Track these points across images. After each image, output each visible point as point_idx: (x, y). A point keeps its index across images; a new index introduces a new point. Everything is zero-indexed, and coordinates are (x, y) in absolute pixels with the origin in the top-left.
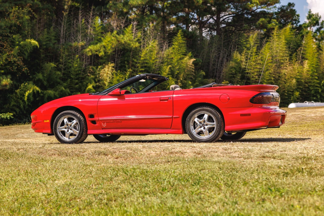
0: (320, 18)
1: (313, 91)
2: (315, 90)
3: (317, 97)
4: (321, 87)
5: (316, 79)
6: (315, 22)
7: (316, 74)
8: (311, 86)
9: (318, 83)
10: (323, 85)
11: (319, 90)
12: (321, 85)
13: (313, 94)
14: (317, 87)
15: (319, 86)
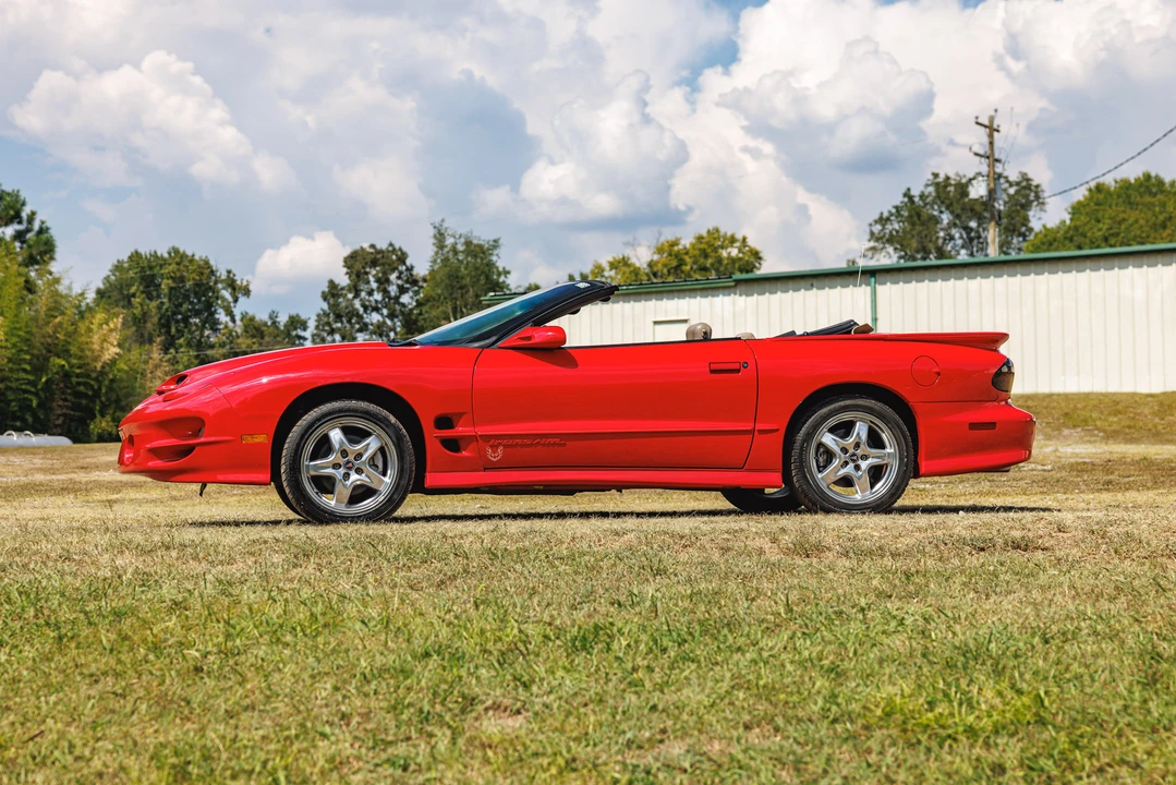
0: (24, 204)
1: (14, 404)
2: (20, 400)
3: (24, 420)
4: (36, 394)
5: (25, 370)
6: (12, 212)
7: (28, 357)
8: (11, 388)
9: (30, 383)
10: (42, 389)
11: (31, 401)
12: (39, 387)
13: (14, 412)
14: (25, 391)
15: (33, 390)
